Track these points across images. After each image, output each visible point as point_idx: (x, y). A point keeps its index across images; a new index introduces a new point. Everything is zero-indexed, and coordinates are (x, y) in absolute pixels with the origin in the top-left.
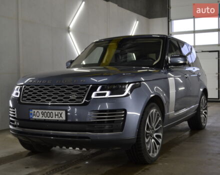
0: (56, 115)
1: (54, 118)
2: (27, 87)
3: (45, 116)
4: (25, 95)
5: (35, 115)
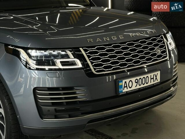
1: (149, 84)
2: (90, 50)
3: (140, 84)
4: (96, 62)
5: (126, 87)
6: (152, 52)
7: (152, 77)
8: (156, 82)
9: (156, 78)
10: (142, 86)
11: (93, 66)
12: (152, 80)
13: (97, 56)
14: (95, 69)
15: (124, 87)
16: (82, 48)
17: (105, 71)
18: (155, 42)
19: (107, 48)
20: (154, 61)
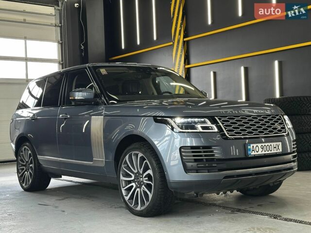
0: (274, 148)
1: (273, 152)
2: (223, 119)
3: (265, 150)
4: (228, 128)
5: (254, 150)
6: (273, 126)
7: (275, 146)
8: (278, 151)
9: (278, 148)
10: (267, 152)
11: (226, 131)
12: (275, 149)
13: (228, 123)
14: (228, 133)
15: (252, 151)
16: (217, 117)
17: (236, 136)
18: (275, 119)
19: (236, 119)
20: (275, 133)
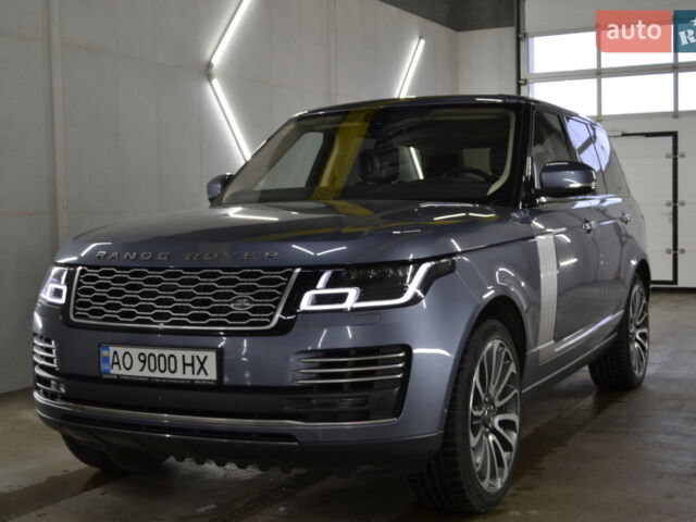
0: (185, 365)
1: (179, 375)
2: (89, 273)
3: (152, 368)
4: (83, 298)
5: (118, 363)
8: (202, 376)
9: (202, 367)
11: (76, 303)
12: (189, 368)
13: (91, 285)
14: (75, 311)
16: (82, 266)
17: (89, 318)
19: (120, 274)
